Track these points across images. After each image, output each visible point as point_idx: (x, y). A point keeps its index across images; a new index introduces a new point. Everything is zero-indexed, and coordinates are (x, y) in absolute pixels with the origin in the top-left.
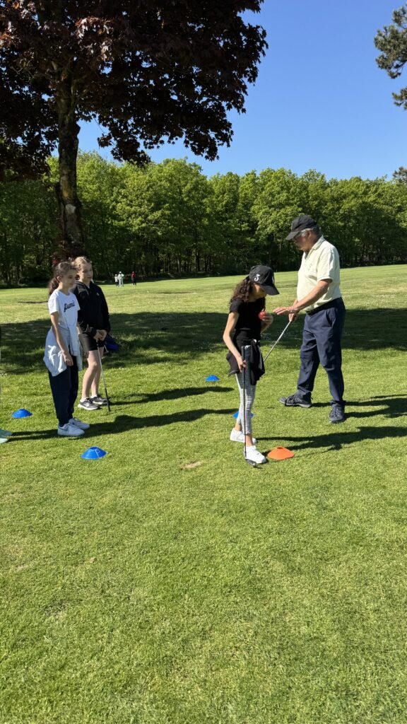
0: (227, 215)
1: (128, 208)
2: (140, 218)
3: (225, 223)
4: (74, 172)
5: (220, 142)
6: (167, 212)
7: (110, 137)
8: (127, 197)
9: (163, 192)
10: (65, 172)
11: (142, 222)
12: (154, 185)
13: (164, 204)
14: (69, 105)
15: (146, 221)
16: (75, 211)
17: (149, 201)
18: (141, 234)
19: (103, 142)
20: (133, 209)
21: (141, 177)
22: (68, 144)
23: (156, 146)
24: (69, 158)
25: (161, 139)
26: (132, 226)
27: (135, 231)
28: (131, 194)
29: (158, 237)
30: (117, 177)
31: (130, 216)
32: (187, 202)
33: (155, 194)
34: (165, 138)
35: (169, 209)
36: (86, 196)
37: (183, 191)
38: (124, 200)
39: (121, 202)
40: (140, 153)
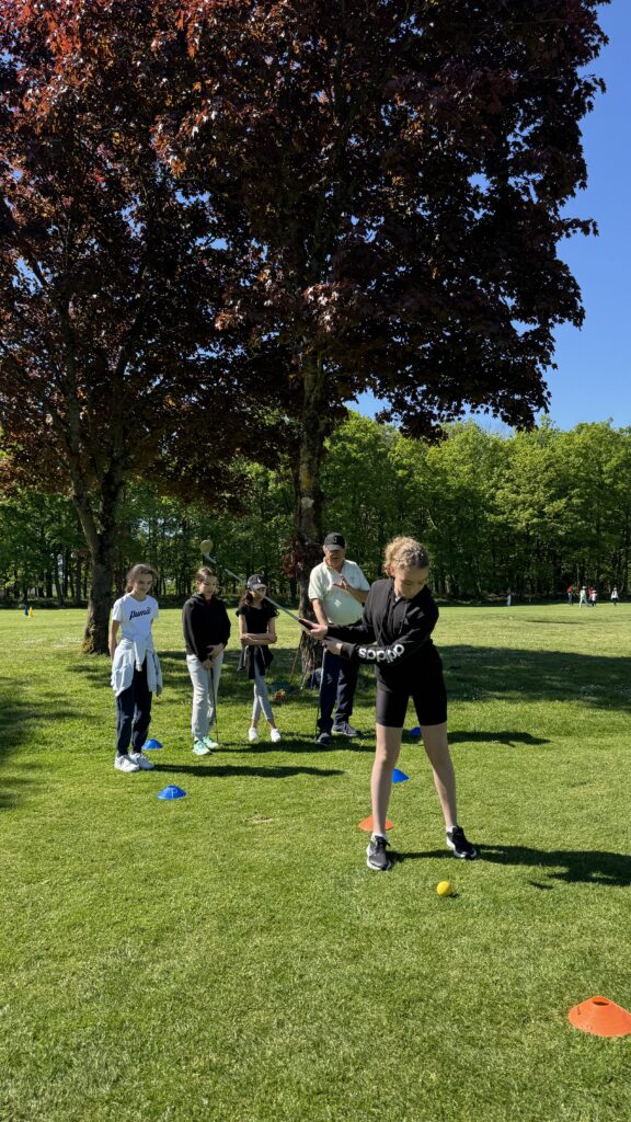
1: (514, 496)
2: (531, 510)
4: (316, 459)
5: (535, 408)
6: (575, 501)
7: (393, 411)
8: (513, 480)
9: (572, 471)
10: (306, 459)
11: (533, 516)
12: (557, 462)
13: (573, 489)
14: (315, 380)
15: (541, 514)
16: (314, 505)
17: (546, 485)
18: (531, 533)
19: (384, 417)
20: (521, 497)
21: (537, 451)
22: (312, 426)
23: (456, 418)
24: (311, 442)
25: (462, 408)
26: (516, 521)
27: (522, 529)
28: (519, 476)
29: (559, 537)
30: (501, 454)
31: (515, 506)
32: (611, 485)
33: (558, 475)
34: (466, 407)
35: (580, 497)
36: (453, 481)
37: (604, 469)
38: (509, 485)
39: (503, 488)
40: (434, 428)
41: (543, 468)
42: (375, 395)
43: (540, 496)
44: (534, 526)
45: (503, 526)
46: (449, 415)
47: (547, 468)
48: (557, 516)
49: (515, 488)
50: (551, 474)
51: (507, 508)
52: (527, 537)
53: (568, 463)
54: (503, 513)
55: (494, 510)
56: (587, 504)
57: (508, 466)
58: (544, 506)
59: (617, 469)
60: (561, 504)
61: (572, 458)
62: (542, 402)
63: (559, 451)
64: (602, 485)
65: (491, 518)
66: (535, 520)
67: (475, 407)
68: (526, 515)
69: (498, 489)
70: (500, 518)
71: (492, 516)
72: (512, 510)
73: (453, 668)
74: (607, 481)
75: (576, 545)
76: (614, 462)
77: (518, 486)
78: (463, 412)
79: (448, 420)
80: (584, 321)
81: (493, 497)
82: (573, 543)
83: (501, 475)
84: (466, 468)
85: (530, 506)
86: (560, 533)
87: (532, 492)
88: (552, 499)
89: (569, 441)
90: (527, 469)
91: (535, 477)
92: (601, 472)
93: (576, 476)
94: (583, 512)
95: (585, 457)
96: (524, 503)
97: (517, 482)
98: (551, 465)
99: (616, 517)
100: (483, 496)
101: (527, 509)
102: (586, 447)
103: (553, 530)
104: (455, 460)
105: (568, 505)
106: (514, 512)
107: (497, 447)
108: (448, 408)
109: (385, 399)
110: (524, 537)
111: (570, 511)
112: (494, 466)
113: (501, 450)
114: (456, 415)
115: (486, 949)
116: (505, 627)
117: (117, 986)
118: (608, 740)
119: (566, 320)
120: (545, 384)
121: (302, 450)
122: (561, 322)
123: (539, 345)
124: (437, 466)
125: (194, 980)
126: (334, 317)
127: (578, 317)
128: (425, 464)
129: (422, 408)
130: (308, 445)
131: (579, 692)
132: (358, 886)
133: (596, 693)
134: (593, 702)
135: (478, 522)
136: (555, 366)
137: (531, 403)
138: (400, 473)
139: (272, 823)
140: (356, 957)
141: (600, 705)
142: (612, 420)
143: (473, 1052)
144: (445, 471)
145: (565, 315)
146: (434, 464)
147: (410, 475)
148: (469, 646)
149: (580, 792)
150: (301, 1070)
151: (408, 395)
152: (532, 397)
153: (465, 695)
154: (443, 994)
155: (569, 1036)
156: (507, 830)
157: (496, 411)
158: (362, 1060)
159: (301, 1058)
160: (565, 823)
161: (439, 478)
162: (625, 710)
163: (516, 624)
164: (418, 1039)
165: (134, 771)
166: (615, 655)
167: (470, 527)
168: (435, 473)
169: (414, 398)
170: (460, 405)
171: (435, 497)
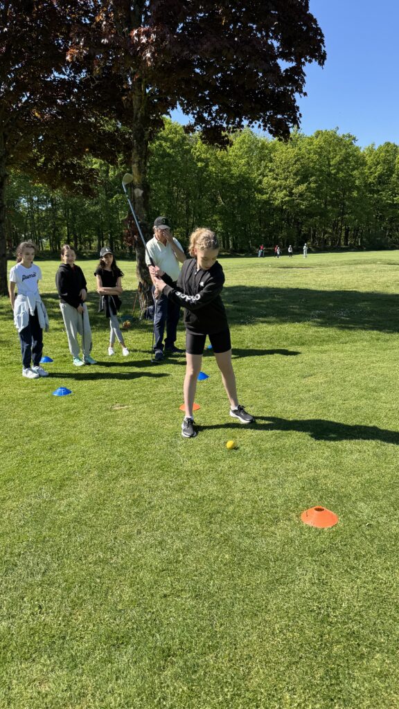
0: (380, 188)
1: (274, 181)
2: (284, 192)
3: (375, 196)
5: (291, 125)
6: (312, 185)
7: (195, 124)
8: (274, 170)
9: (311, 164)
10: (136, 160)
11: (286, 195)
12: (302, 158)
13: (311, 177)
14: (140, 101)
15: (291, 194)
16: (143, 195)
17: (295, 174)
18: (284, 207)
19: (189, 129)
20: (279, 182)
21: (290, 150)
22: (139, 135)
24: (139, 148)
25: (242, 123)
26: (275, 199)
27: (278, 204)
28: (278, 167)
29: (301, 210)
30: (267, 151)
31: (275, 189)
32: (335, 174)
33: (303, 167)
34: (245, 123)
35: (316, 182)
36: (235, 171)
37: (332, 163)
38: (271, 173)
39: (267, 176)
41: (293, 162)
42: (184, 112)
43: (290, 182)
44: (286, 203)
45: (267, 202)
46: (234, 128)
47: (296, 161)
48: (301, 195)
49: (274, 176)
50: (298, 166)
51: (269, 190)
52: (282, 210)
53: (309, 158)
54: (267, 193)
55: (261, 192)
56: (319, 187)
57: (271, 161)
58: (292, 189)
59: (340, 163)
60: (302, 187)
61: (311, 155)
62: (295, 121)
63: (303, 150)
64: (329, 174)
65: (259, 196)
66: (287, 198)
67: (251, 123)
68: (281, 195)
69: (264, 176)
70: (265, 197)
71: (260, 196)
72: (273, 191)
73: (234, 302)
74: (333, 172)
75: (311, 215)
76: (338, 158)
77: (277, 175)
78: (243, 126)
81: (260, 182)
83: (266, 166)
84: (243, 161)
85: (285, 188)
86: (302, 207)
87: (286, 179)
88: (298, 183)
89: (310, 144)
90: (283, 162)
91: (289, 167)
92: (330, 165)
93: (313, 168)
94: (317, 192)
95: (320, 155)
96: (280, 186)
97: (276, 171)
98: (298, 160)
99: (337, 196)
100: (255, 181)
101: (282, 191)
102: (321, 148)
103: (298, 205)
104: (236, 155)
105: (308, 189)
106: (274, 193)
107: (264, 147)
108: (233, 123)
109: (191, 116)
110: (280, 210)
111: (309, 192)
112: (261, 160)
113: (267, 149)
114: (238, 128)
115: (255, 480)
116: (266, 272)
117: (39, 517)
118: (326, 347)
119: (314, 60)
120: (298, 108)
121: (133, 154)
122: (310, 61)
123: (295, 78)
124: (224, 160)
125: (85, 510)
126: (153, 55)
127: (322, 58)
128: (216, 158)
129: (216, 122)
130: (138, 151)
131: (309, 316)
132: (181, 445)
133: (319, 316)
134: (317, 322)
135: (251, 199)
136: (305, 94)
137: (289, 121)
138: (199, 164)
139: (127, 409)
140: (181, 489)
141: (322, 325)
142: (338, 128)
143: (248, 541)
144: (230, 163)
145: (313, 56)
146: (222, 158)
147: (207, 166)
148: (244, 286)
149: (309, 381)
151: (206, 112)
152: (289, 117)
153: (242, 321)
154: (231, 508)
155: (302, 528)
156: (266, 407)
157: (265, 126)
159: (152, 551)
160: (300, 401)
161: (226, 168)
162: (336, 327)
163: (273, 270)
164: (218, 536)
165: (36, 378)
166: (331, 289)
167: (246, 202)
168: (223, 165)
169: (210, 114)
170: (241, 121)
171: (223, 182)
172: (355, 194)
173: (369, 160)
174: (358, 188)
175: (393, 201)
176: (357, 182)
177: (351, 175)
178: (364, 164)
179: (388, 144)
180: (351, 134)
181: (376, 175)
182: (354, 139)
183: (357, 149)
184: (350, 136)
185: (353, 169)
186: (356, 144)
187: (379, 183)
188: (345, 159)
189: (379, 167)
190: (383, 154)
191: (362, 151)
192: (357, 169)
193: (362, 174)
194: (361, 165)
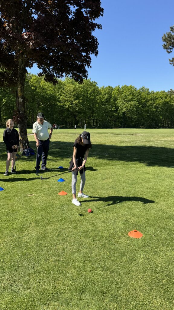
0: (106, 104)
1: (65, 98)
2: (69, 103)
3: (105, 107)
4: (23, 87)
5: (84, 78)
6: (81, 101)
7: (43, 73)
8: (65, 93)
9: (80, 92)
10: (20, 86)
11: (70, 104)
12: (76, 89)
13: (80, 97)
14: (22, 61)
15: (72, 104)
16: (23, 101)
17: (73, 96)
18: (69, 109)
19: (40, 75)
20: (67, 99)
21: (71, 86)
22: (21, 76)
23: (61, 77)
24: (21, 81)
25: (63, 75)
26: (66, 105)
27: (67, 108)
28: (66, 92)
29: (76, 111)
30: (62, 85)
31: (65, 101)
32: (90, 97)
33: (77, 93)
34: (64, 74)
35: (82, 100)
36: (48, 92)
37: (88, 93)
38: (64, 95)
39: (62, 96)
40: (54, 80)
41: (73, 91)
42: (38, 68)
43: (72, 99)
44: (70, 107)
45: (62, 106)
46: (59, 76)
47: (74, 90)
48: (76, 105)
49: (65, 96)
50: (75, 93)
51: (63, 102)
53: (79, 90)
54: (62, 103)
55: (59, 102)
56: (83, 102)
57: (64, 89)
58: (73, 102)
59: (91, 93)
60: (77, 101)
61: (80, 89)
62: (86, 76)
64: (87, 97)
66: (71, 105)
67: (66, 75)
68: (68, 104)
69: (61, 96)
70: (62, 104)
71: (59, 103)
72: (64, 102)
73: (59, 148)
74: (89, 96)
75: (80, 113)
76: (91, 91)
78: (63, 76)
79: (59, 78)
80: (98, 55)
81: (59, 98)
82: (79, 112)
83: (61, 92)
84: (52, 89)
85: (69, 101)
86: (77, 109)
87: (70, 98)
88: (75, 100)
90: (69, 90)
91: (71, 93)
92: (87, 93)
93: (81, 94)
94: (82, 104)
95: (84, 89)
96: (68, 100)
97: (66, 94)
99: (90, 106)
100: (57, 97)
101: (68, 102)
103: (75, 108)
104: (49, 86)
105: (79, 102)
106: (65, 103)
108: (59, 74)
109: (41, 70)
110: (67, 110)
112: (59, 89)
113: (62, 84)
114: (61, 76)
115: (104, 222)
116: (67, 136)
118: (106, 167)
119: (93, 53)
120: (87, 71)
121: (18, 84)
123: (88, 61)
124: (44, 87)
126: (33, 44)
127: (96, 54)
128: (40, 86)
129: (51, 73)
131: (93, 155)
133: (97, 155)
134: (98, 157)
135: (55, 105)
136: (91, 67)
138: (33, 88)
139: (34, 195)
141: (100, 158)
142: (91, 79)
143: (113, 246)
144: (46, 89)
146: (43, 86)
147: (36, 89)
148: (60, 142)
149: (105, 181)
150: (78, 257)
151: (47, 69)
152: (83, 75)
153: (67, 156)
154: (100, 234)
155: (131, 239)
156: (95, 192)
158: (90, 252)
160: (107, 189)
161: (44, 91)
162: (106, 159)
163: (69, 135)
164: (100, 245)
166: (97, 144)
167: (53, 106)
168: (43, 89)
169: (49, 70)
170: (62, 74)
171: (43, 96)
172: (97, 106)
173: (102, 92)
174: (98, 103)
175: (112, 109)
176: (98, 101)
177: (96, 98)
178: (101, 94)
179: (109, 87)
180: (95, 81)
181: (105, 98)
182: (97, 84)
183: (98, 88)
184: (95, 82)
185: (97, 95)
186: (97, 86)
187: (106, 102)
188: (94, 91)
189: (106, 96)
190: (108, 90)
191: (99, 88)
192: (98, 95)
193: (100, 98)
194: (99, 94)
